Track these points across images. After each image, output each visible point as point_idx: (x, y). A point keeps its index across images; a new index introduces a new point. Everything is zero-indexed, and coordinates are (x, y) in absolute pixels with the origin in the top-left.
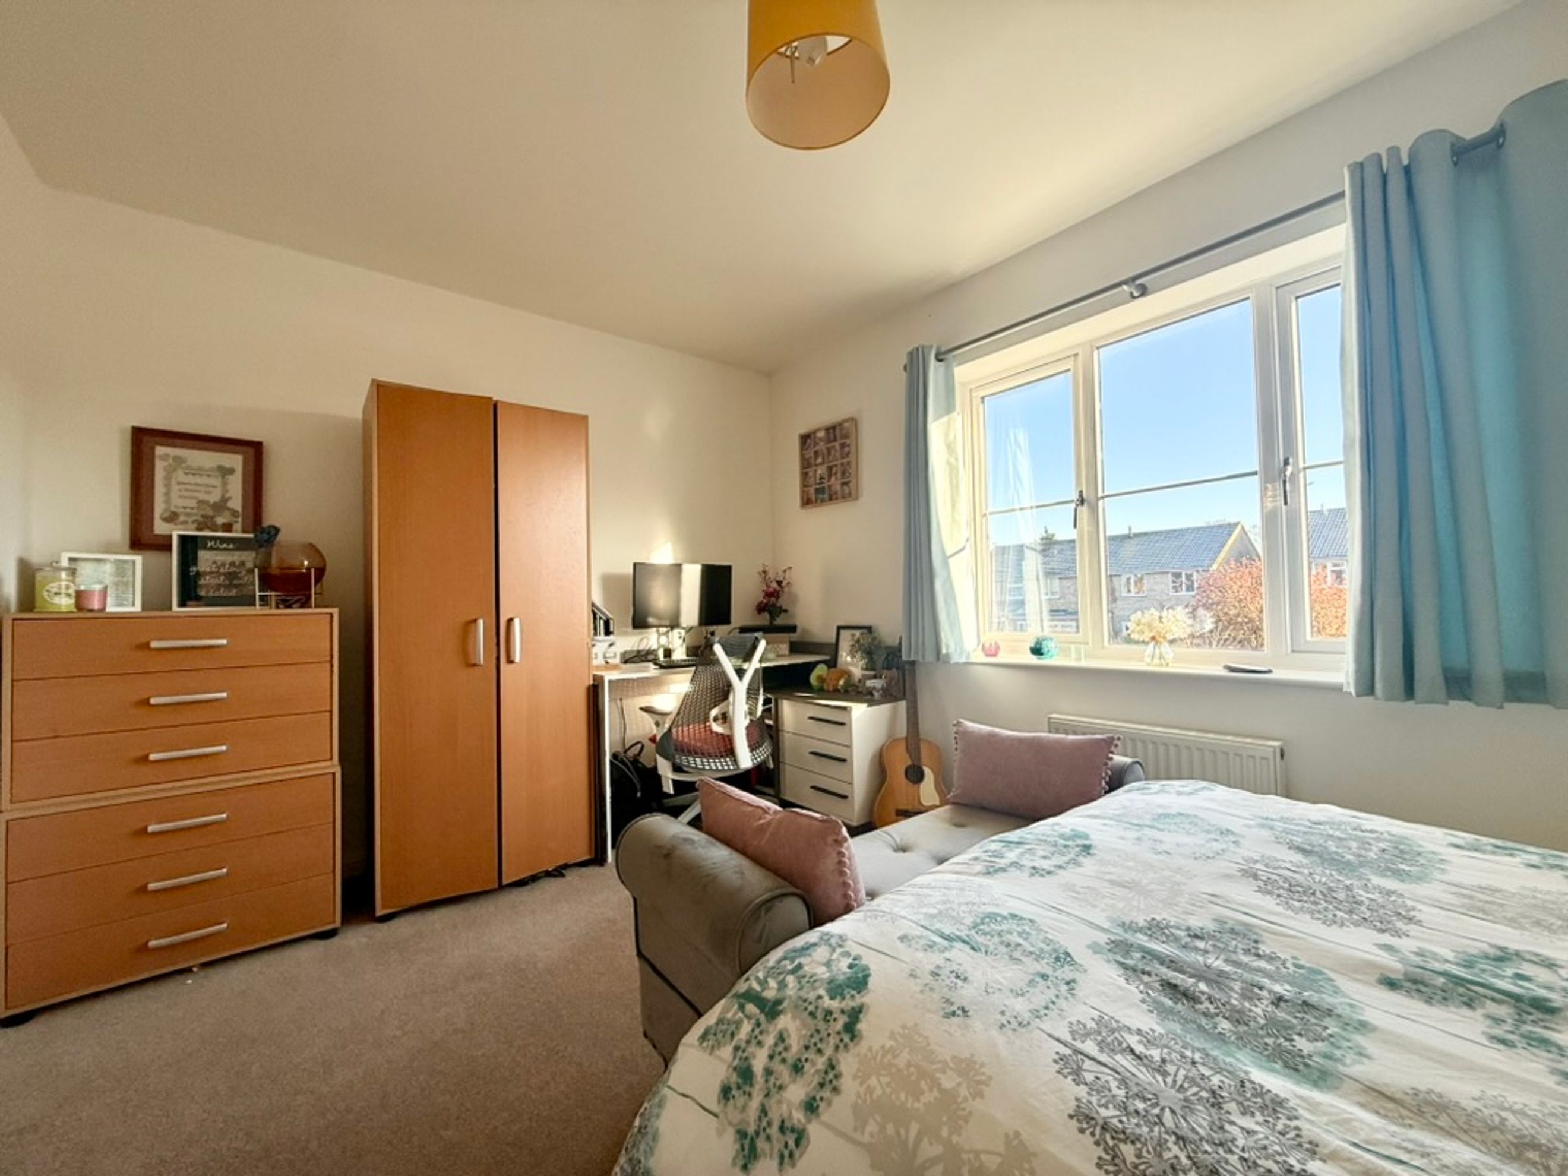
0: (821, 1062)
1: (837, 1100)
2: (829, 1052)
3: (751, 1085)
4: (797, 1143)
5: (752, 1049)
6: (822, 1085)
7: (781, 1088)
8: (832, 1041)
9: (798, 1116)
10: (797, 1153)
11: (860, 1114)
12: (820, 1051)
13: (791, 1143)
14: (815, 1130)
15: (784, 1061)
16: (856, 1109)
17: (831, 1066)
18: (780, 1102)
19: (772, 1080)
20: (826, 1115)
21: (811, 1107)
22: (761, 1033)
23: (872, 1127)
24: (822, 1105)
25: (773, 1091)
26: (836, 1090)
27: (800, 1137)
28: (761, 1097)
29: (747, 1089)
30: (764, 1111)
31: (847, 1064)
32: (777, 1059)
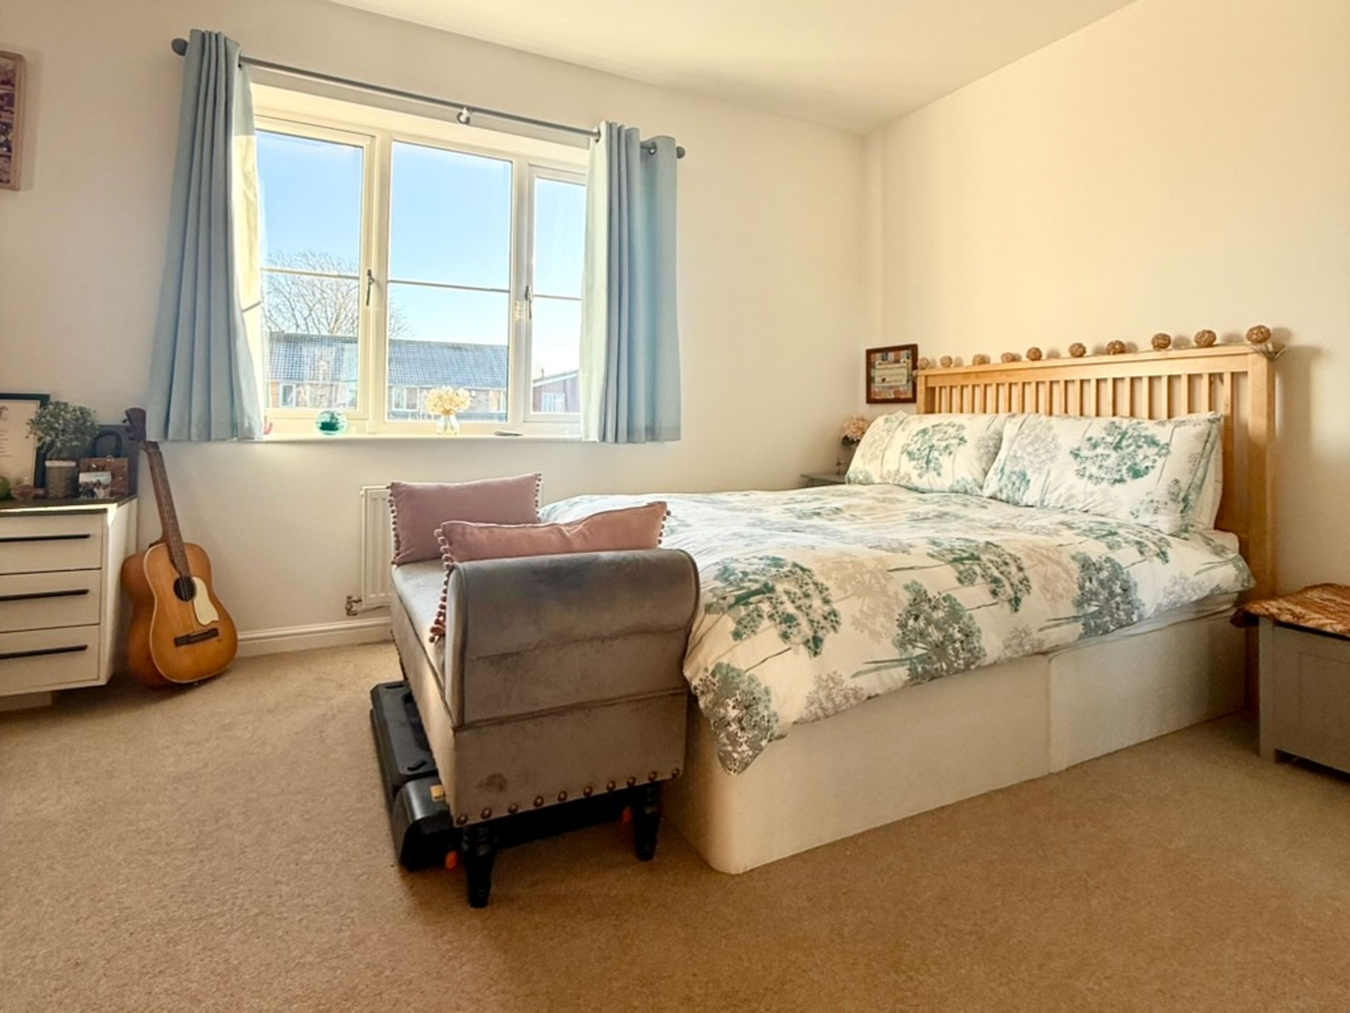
0: (812, 586)
1: (831, 591)
2: (809, 581)
3: (795, 620)
4: (835, 616)
5: (780, 608)
6: (821, 592)
7: (810, 607)
8: (805, 577)
9: (827, 608)
10: (838, 619)
11: (841, 588)
12: (807, 584)
13: (833, 618)
14: (836, 606)
15: (800, 598)
16: (839, 588)
17: (816, 584)
18: (815, 611)
19: (804, 608)
20: (832, 599)
21: (826, 601)
22: (777, 599)
23: (849, 587)
24: (829, 597)
25: (809, 611)
26: (827, 589)
27: (834, 613)
28: (805, 618)
29: (795, 623)
30: (811, 621)
31: (820, 579)
32: (796, 600)
